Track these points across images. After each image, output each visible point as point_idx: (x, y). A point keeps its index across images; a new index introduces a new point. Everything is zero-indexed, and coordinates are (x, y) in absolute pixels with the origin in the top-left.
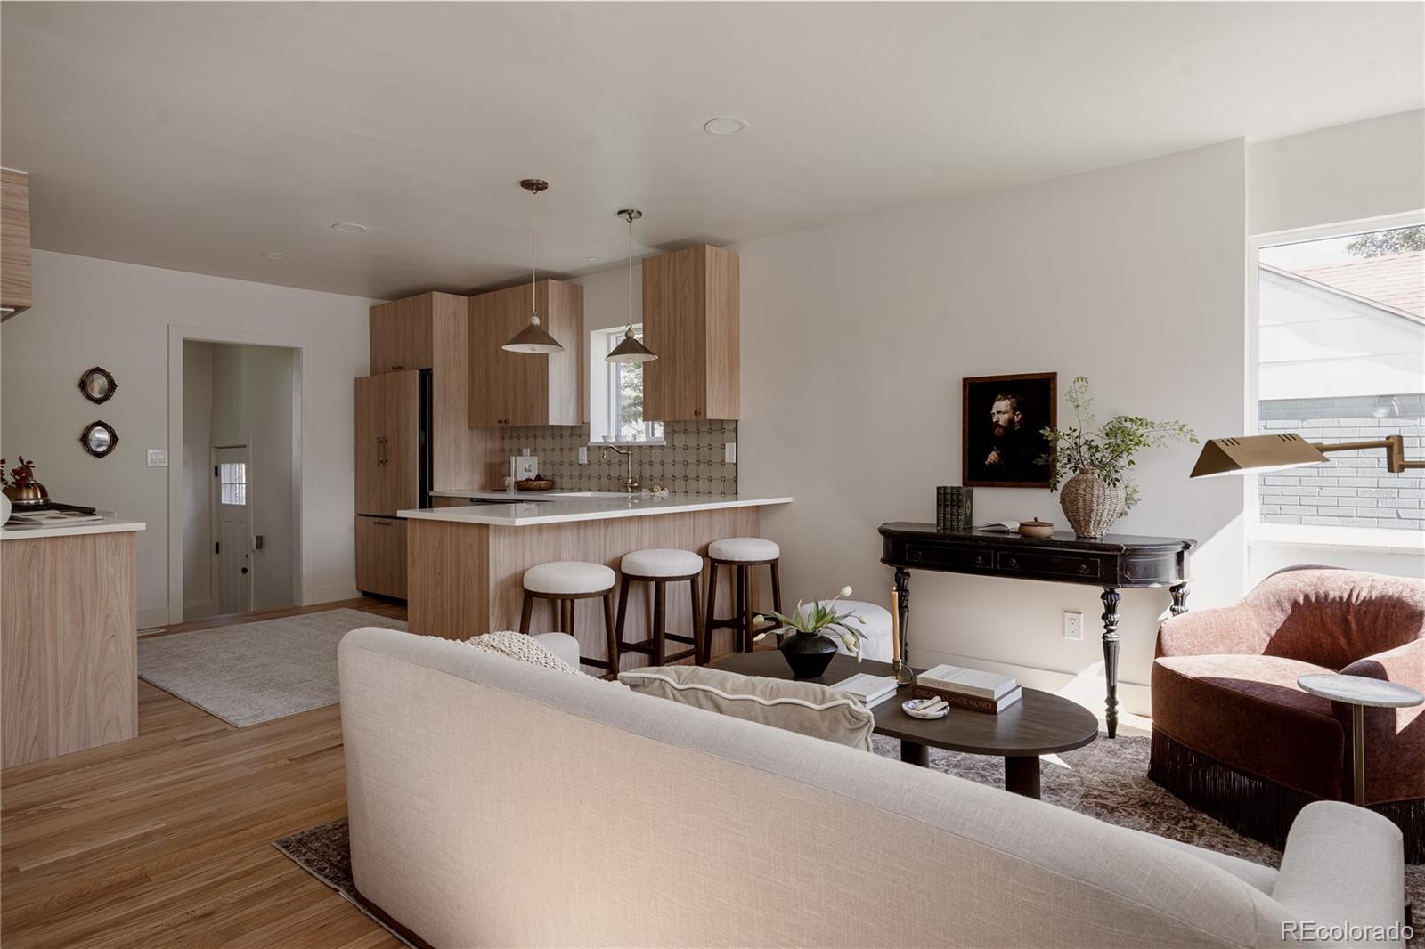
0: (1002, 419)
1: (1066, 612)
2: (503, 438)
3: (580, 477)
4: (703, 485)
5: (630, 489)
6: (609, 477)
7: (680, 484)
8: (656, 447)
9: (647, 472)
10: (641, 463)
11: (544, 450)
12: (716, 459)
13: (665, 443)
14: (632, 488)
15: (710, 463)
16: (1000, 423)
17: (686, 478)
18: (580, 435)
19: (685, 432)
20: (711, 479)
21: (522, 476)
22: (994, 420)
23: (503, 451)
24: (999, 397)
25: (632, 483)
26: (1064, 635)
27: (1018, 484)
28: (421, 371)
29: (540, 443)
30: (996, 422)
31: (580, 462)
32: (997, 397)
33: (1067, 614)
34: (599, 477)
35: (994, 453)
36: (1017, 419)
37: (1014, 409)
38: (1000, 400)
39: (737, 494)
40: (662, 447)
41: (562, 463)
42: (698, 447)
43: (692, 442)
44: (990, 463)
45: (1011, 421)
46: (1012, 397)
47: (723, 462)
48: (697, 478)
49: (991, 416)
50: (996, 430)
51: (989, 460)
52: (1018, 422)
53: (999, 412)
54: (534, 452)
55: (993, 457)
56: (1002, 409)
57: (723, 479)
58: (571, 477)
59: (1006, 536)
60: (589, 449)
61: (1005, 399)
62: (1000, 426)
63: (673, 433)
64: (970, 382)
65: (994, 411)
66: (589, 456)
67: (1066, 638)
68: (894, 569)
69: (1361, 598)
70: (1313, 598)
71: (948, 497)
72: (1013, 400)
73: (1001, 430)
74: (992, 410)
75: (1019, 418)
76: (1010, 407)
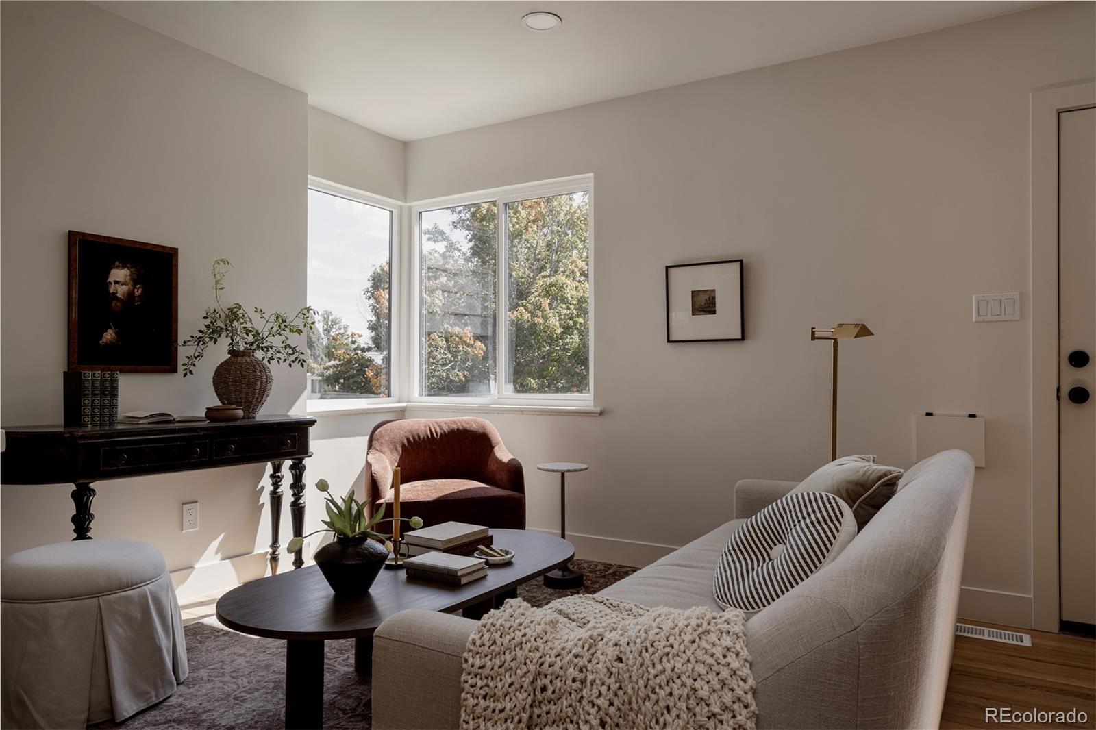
0: (121, 291)
1: (183, 504)
16: (118, 295)
22: (111, 291)
24: (117, 263)
26: (182, 530)
27: (139, 368)
30: (113, 293)
32: (114, 264)
33: (186, 507)
35: (110, 331)
36: (138, 292)
37: (135, 282)
38: (118, 267)
44: (106, 343)
45: (130, 295)
46: (132, 267)
49: (107, 285)
50: (113, 304)
51: (104, 340)
52: (139, 296)
53: (116, 282)
55: (109, 335)
56: (120, 278)
61: (124, 267)
62: (118, 300)
64: (79, 237)
65: (111, 279)
67: (184, 531)
68: (72, 487)
69: (439, 434)
70: (412, 440)
71: (97, 384)
72: (132, 270)
73: (119, 304)
74: (108, 278)
75: (140, 292)
76: (128, 277)
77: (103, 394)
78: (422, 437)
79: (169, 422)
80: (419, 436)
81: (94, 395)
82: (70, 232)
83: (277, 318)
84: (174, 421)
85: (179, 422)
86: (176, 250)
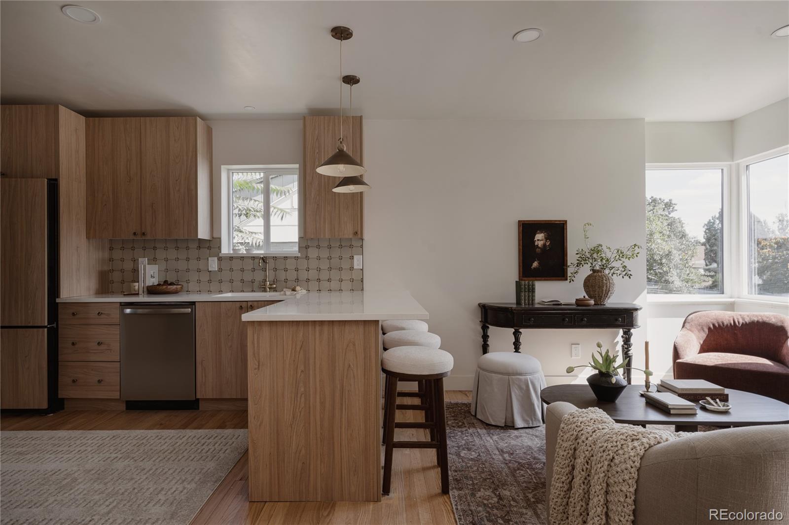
0: (540, 244)
1: (572, 344)
2: (111, 249)
3: (210, 281)
4: (334, 284)
5: (268, 289)
6: (242, 281)
7: (314, 285)
8: (291, 258)
9: (282, 275)
10: (275, 270)
11: (166, 260)
12: (345, 265)
13: (299, 255)
14: (270, 288)
15: (340, 269)
16: (539, 246)
17: (319, 280)
18: (209, 248)
19: (318, 247)
20: (341, 280)
21: (152, 281)
22: (536, 244)
23: (111, 260)
24: (538, 232)
25: (270, 285)
26: (572, 357)
27: (549, 278)
28: (49, 180)
29: (161, 254)
31: (209, 270)
32: (537, 232)
33: (573, 346)
34: (231, 281)
35: (536, 262)
37: (546, 239)
38: (539, 233)
39: (363, 290)
40: (296, 258)
41: (188, 270)
42: (330, 258)
43: (325, 254)
44: (534, 268)
45: (544, 245)
47: (352, 268)
48: (329, 280)
49: (534, 242)
50: (537, 250)
51: (533, 266)
52: (548, 246)
53: (538, 240)
54: (153, 261)
55: (535, 264)
56: (540, 238)
57: (352, 280)
58: (199, 281)
59: (560, 307)
60: (220, 259)
61: (541, 233)
62: (539, 248)
63: (307, 247)
64: (523, 222)
65: (536, 239)
66: (219, 265)
67: (573, 358)
68: (513, 330)
69: (741, 323)
70: (717, 325)
71: (526, 286)
72: (545, 233)
73: (539, 250)
74: (534, 238)
75: (549, 243)
76: (543, 237)
77: (529, 291)
78: (725, 324)
79: (559, 305)
80: (723, 324)
81: (525, 291)
82: (519, 221)
83: (618, 251)
84: (560, 304)
85: (563, 305)
86: (566, 221)
